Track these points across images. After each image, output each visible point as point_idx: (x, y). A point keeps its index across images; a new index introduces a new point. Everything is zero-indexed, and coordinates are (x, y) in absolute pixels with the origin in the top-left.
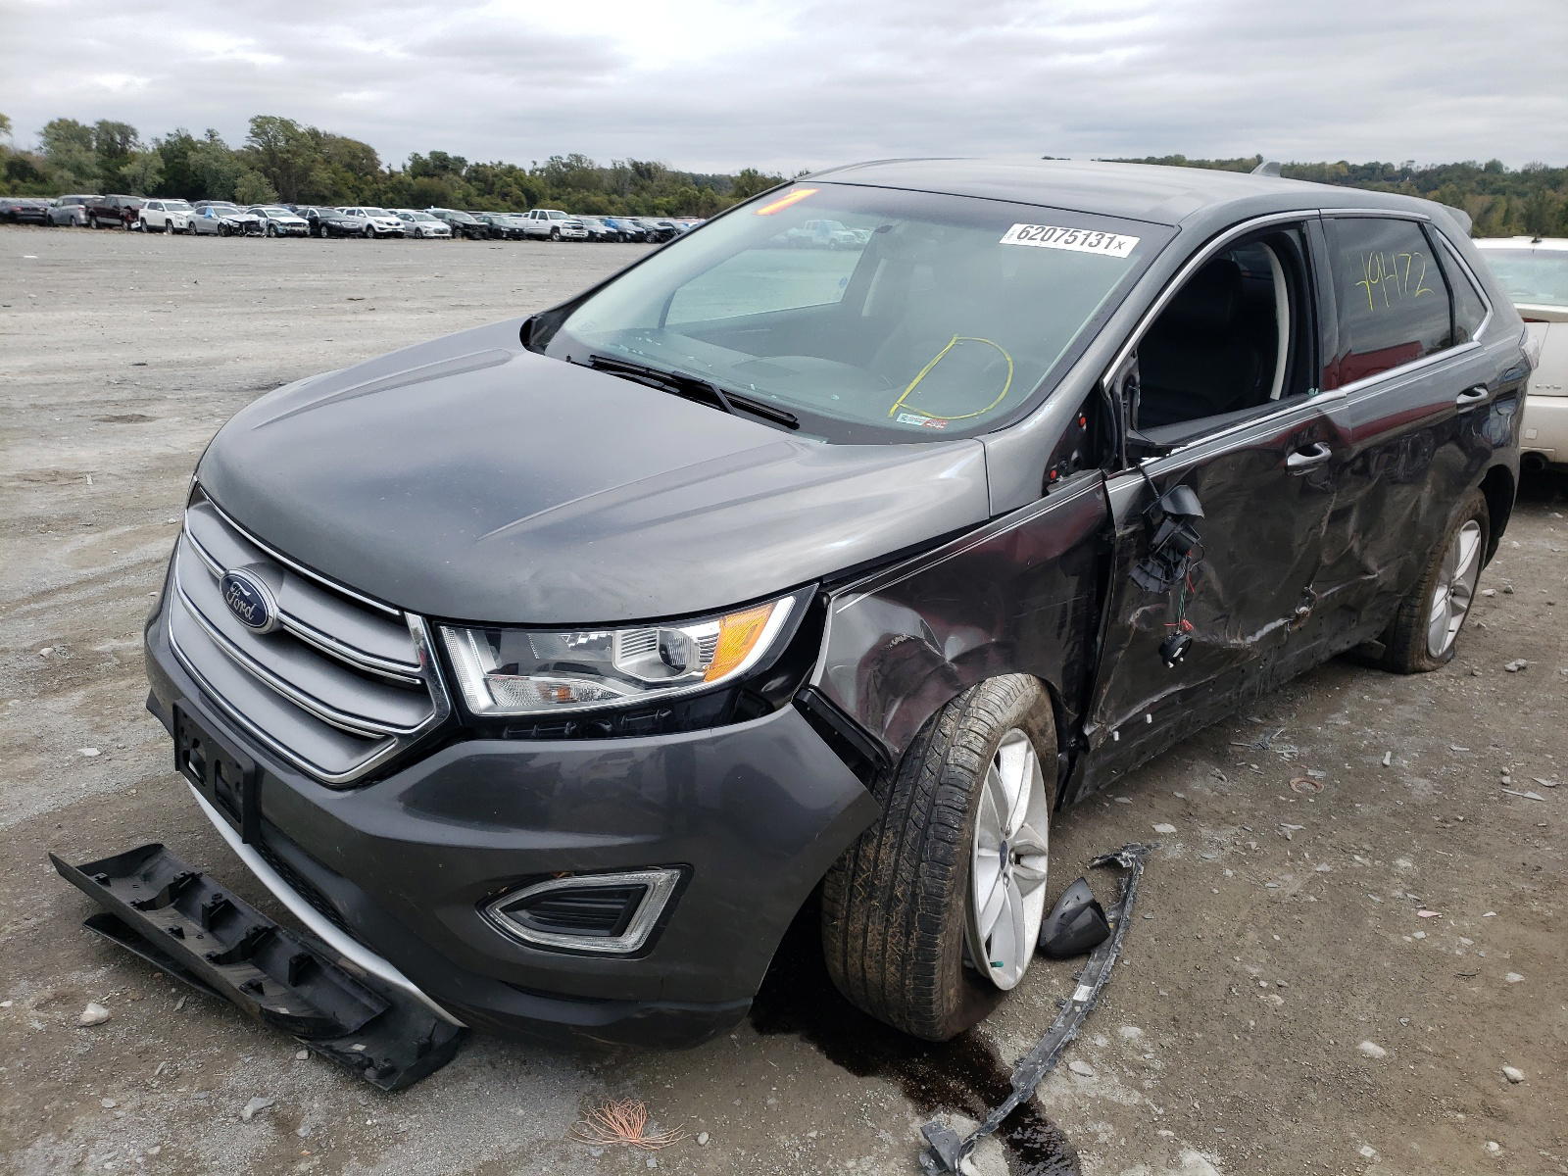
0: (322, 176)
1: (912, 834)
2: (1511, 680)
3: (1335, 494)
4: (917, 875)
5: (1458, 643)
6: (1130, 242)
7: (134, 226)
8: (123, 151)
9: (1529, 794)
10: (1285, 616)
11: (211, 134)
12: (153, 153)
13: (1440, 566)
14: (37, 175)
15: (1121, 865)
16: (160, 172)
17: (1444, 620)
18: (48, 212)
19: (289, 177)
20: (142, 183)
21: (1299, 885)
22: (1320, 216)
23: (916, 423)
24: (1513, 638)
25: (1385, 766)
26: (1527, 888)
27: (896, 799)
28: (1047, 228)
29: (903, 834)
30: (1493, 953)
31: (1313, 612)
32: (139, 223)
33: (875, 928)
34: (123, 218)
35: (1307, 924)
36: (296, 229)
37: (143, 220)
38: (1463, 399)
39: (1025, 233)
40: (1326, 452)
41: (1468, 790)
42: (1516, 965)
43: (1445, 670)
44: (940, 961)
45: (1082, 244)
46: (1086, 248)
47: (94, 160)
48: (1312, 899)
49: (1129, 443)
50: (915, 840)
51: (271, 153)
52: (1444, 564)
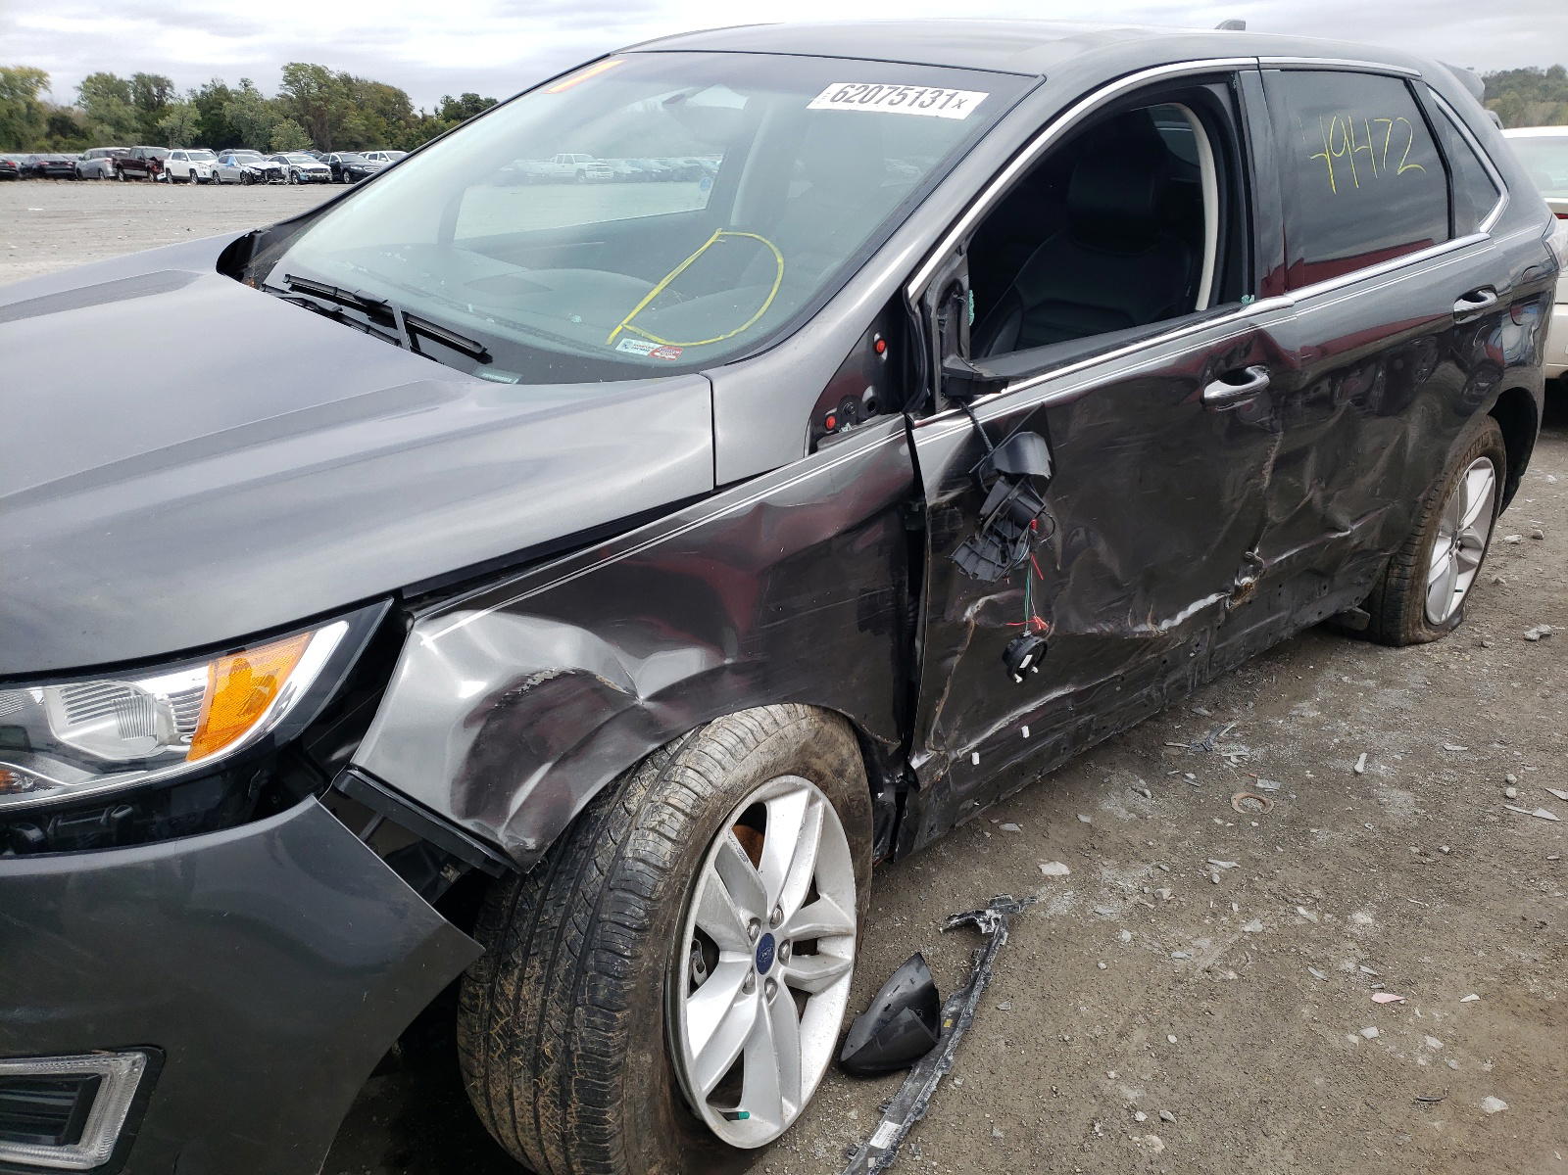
0: (355, 122)
1: (564, 964)
2: (1531, 651)
3: (1281, 433)
4: (570, 1023)
5: (1468, 604)
6: (974, 99)
7: (159, 177)
8: (161, 104)
9: (1540, 812)
10: (1219, 591)
11: (246, 83)
12: (190, 106)
13: (1439, 516)
14: (78, 130)
15: (980, 929)
16: (197, 123)
17: (1447, 580)
18: (77, 166)
19: (323, 125)
20: (180, 136)
21: (1217, 953)
22: (1258, 67)
23: (641, 352)
24: (1539, 596)
25: (1356, 773)
26: (1526, 956)
27: (546, 911)
28: (872, 86)
29: (554, 962)
30: (1469, 1061)
31: (1258, 583)
32: (164, 174)
33: (522, 1094)
34: (148, 169)
35: (1219, 1017)
36: (318, 175)
37: (168, 170)
38: (1464, 305)
39: (844, 96)
40: (1261, 379)
41: (1459, 806)
42: (1499, 1083)
43: (1450, 640)
44: (618, 1141)
45: (910, 105)
46: (916, 110)
47: (133, 114)
48: (1232, 975)
49: (947, 375)
50: (568, 972)
51: (304, 100)
52: (1445, 511)
